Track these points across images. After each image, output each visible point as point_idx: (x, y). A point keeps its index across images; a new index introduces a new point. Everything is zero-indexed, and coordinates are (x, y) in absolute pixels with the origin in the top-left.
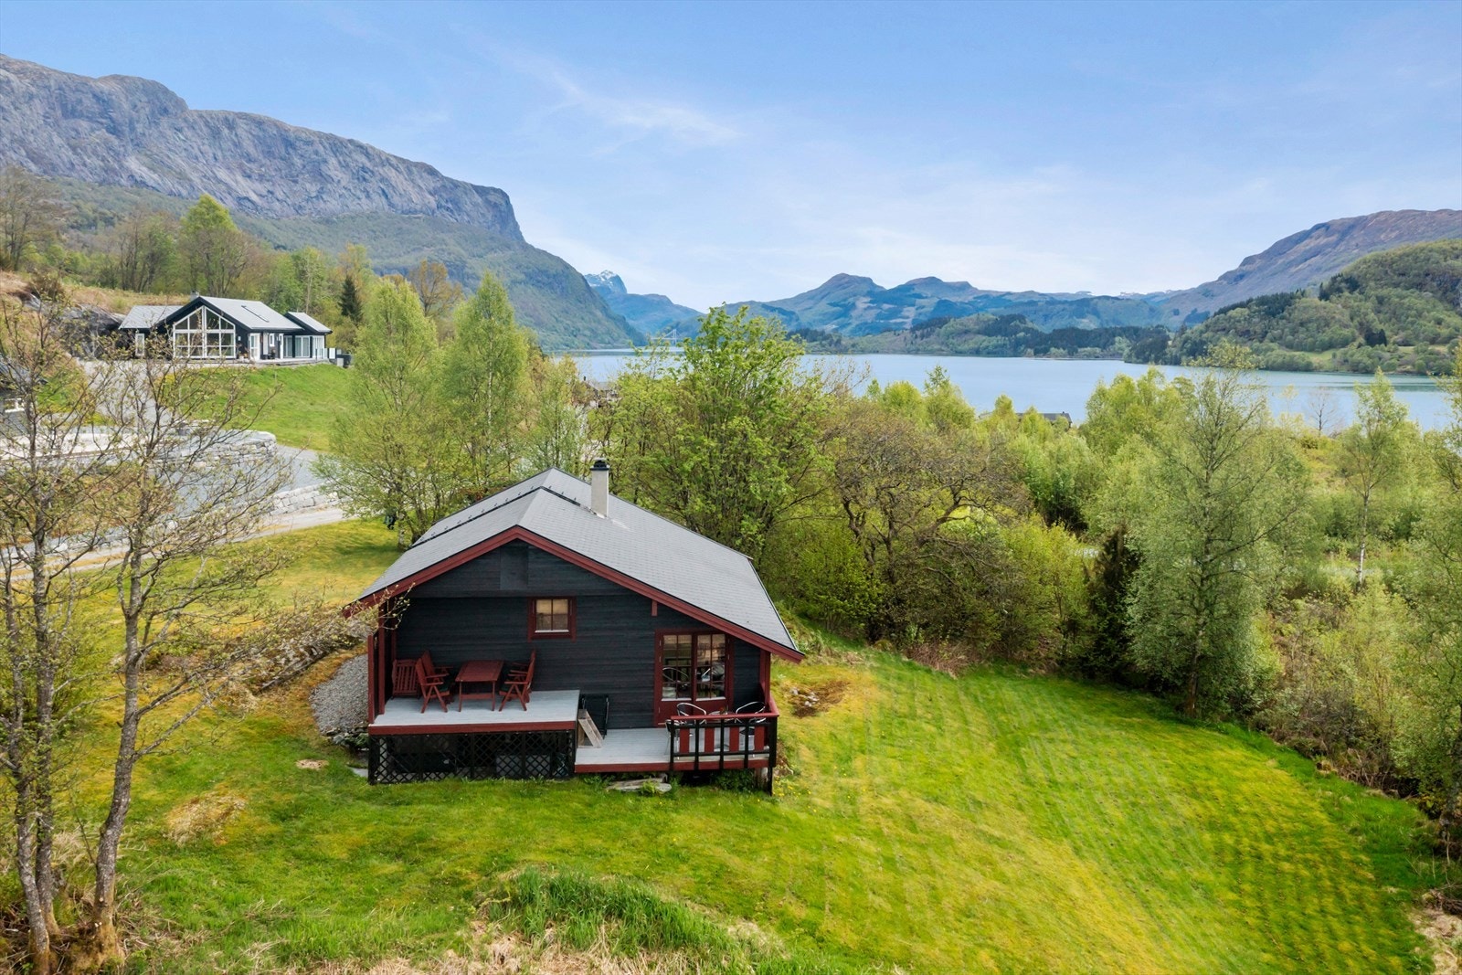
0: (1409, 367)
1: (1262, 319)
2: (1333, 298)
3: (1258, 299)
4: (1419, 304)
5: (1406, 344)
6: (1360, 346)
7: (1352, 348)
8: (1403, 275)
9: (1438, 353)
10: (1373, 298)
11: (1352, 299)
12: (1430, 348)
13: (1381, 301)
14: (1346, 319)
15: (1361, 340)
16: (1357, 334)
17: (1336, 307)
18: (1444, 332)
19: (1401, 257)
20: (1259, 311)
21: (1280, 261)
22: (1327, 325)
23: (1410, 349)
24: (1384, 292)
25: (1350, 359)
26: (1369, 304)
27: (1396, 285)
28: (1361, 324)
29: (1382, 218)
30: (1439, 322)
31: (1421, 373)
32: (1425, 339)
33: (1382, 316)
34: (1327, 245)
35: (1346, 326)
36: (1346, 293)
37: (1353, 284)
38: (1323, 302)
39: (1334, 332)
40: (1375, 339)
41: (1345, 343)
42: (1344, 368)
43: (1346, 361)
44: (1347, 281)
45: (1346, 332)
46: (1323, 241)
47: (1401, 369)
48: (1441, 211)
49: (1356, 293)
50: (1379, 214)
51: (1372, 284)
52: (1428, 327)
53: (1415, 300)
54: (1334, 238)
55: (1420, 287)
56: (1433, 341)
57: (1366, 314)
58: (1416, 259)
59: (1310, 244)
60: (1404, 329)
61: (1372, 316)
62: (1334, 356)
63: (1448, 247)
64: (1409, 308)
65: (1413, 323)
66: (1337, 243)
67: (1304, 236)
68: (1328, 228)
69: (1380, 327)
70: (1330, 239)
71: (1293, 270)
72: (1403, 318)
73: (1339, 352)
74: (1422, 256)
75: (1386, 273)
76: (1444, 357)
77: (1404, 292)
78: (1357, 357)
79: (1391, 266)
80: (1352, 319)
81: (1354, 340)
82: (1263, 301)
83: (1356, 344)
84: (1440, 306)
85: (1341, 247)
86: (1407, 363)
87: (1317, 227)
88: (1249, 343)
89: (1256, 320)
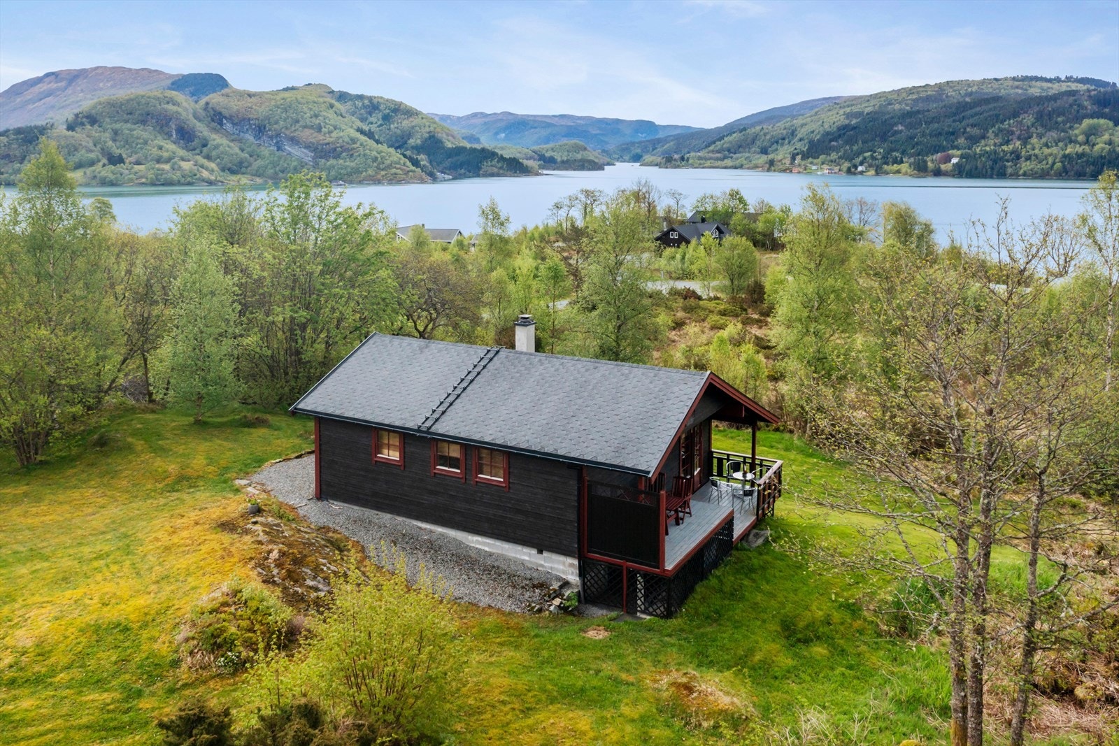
0: (144, 180)
1: (20, 146)
2: (79, 129)
3: (14, 129)
4: (145, 135)
5: (138, 163)
6: (104, 165)
7: (98, 167)
8: (131, 114)
9: (163, 170)
10: (110, 130)
11: (95, 131)
12: (157, 166)
13: (116, 132)
14: (91, 145)
15: (105, 161)
16: (100, 157)
17: (79, 135)
18: (165, 155)
19: (128, 101)
20: (17, 139)
21: (18, 100)
22: (76, 150)
23: (142, 167)
24: (117, 126)
25: (98, 175)
26: (107, 135)
27: (127, 121)
28: (102, 149)
29: (99, 71)
30: (160, 148)
31: (153, 184)
32: (152, 160)
33: (118, 144)
34: (58, 89)
35: (91, 151)
36: (88, 127)
37: (92, 120)
38: (70, 132)
39: (82, 155)
40: (116, 160)
41: (92, 163)
42: (94, 183)
43: (95, 177)
44: (87, 117)
45: (92, 156)
46: (53, 85)
47: (138, 181)
48: (143, 69)
49: (96, 127)
50: (97, 68)
51: (108, 120)
52: (155, 151)
53: (140, 132)
54: (63, 84)
55: (144, 122)
56: (158, 161)
57: (105, 142)
58: (139, 104)
59: (43, 87)
60: (136, 153)
61: (110, 143)
62: (85, 173)
63: (161, 96)
64: (138, 138)
65: (141, 149)
66: (66, 88)
67: (38, 81)
68: (57, 76)
69: (118, 151)
70: (60, 84)
71: (31, 107)
72: (134, 145)
73: (89, 170)
74: (143, 101)
75: (118, 112)
76: (168, 172)
77: (133, 126)
78: (103, 173)
79: (120, 107)
80: (95, 145)
81: (99, 161)
82: (19, 131)
83: (101, 164)
84: (160, 137)
85: (69, 91)
86: (142, 177)
87: (48, 75)
88: (10, 165)
89: (14, 146)
